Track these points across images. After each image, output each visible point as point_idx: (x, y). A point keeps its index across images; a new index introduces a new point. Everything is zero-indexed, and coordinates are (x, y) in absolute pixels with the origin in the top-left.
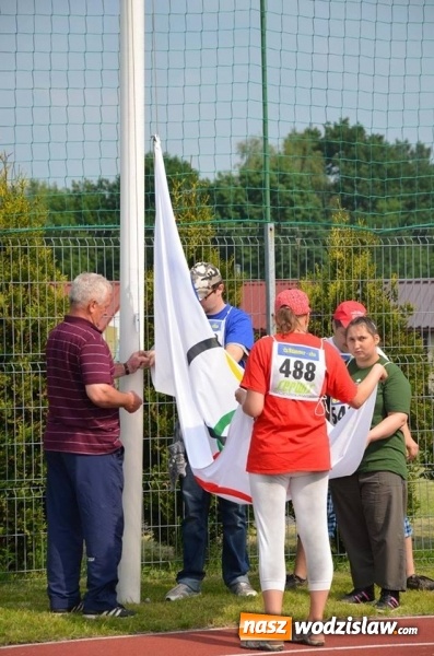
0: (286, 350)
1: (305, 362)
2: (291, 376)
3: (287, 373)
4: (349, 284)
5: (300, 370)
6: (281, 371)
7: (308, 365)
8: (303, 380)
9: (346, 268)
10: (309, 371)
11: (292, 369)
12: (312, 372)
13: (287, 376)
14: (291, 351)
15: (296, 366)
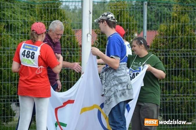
0: (25, 47)
1: (31, 51)
2: (25, 56)
3: (24, 55)
4: (179, 25)
5: (29, 54)
6: (22, 55)
7: (33, 52)
8: (30, 58)
9: (178, 20)
10: (32, 55)
11: (26, 54)
12: (33, 55)
13: (24, 56)
14: (27, 47)
15: (27, 53)
